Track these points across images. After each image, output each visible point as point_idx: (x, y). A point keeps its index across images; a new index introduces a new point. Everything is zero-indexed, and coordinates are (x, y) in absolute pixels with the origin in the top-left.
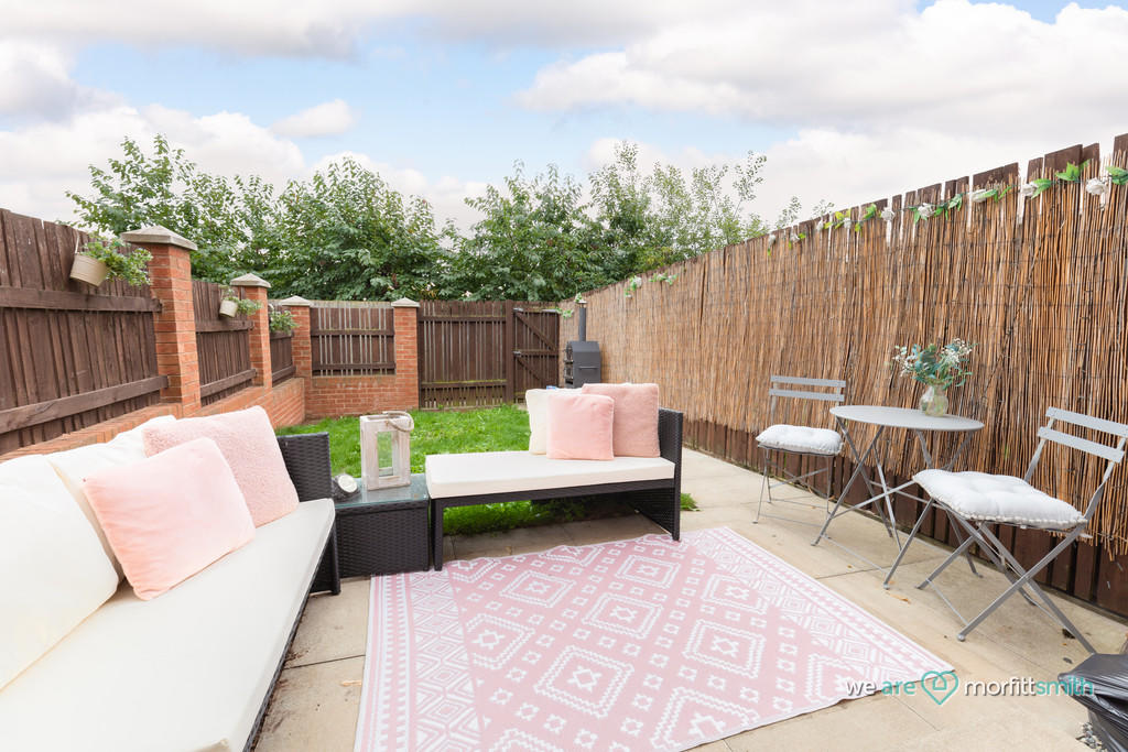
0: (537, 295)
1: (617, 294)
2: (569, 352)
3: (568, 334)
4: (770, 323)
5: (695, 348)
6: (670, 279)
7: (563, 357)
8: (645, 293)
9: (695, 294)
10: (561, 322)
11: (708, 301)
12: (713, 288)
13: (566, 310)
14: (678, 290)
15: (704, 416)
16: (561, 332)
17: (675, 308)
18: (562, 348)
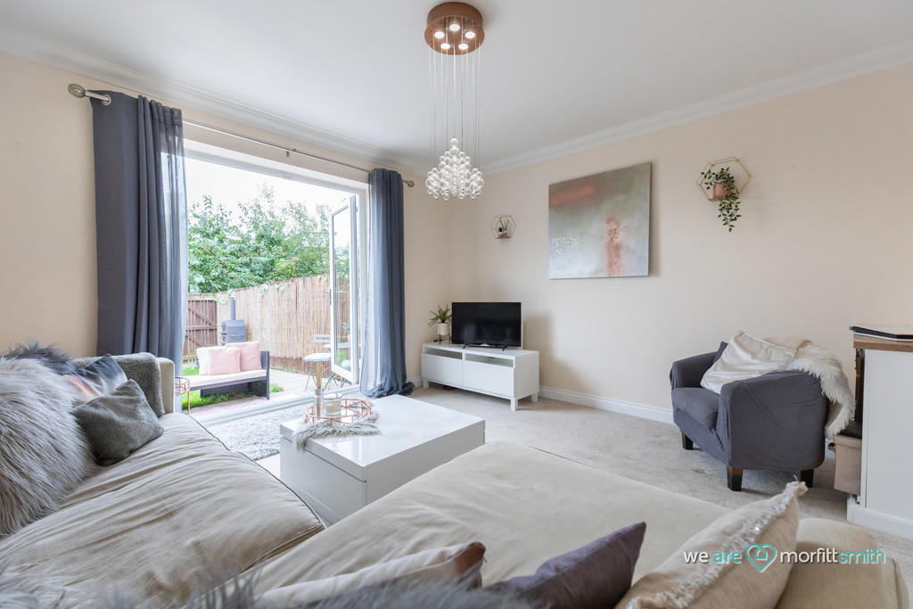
0: (198, 288)
1: (255, 293)
2: (224, 327)
3: (223, 316)
4: (321, 312)
5: (294, 322)
6: (281, 289)
7: (220, 330)
8: (270, 294)
9: (293, 297)
10: (218, 305)
11: (300, 300)
12: (301, 295)
13: (221, 298)
14: (286, 295)
15: (299, 356)
16: (218, 312)
17: (285, 303)
18: (219, 325)
